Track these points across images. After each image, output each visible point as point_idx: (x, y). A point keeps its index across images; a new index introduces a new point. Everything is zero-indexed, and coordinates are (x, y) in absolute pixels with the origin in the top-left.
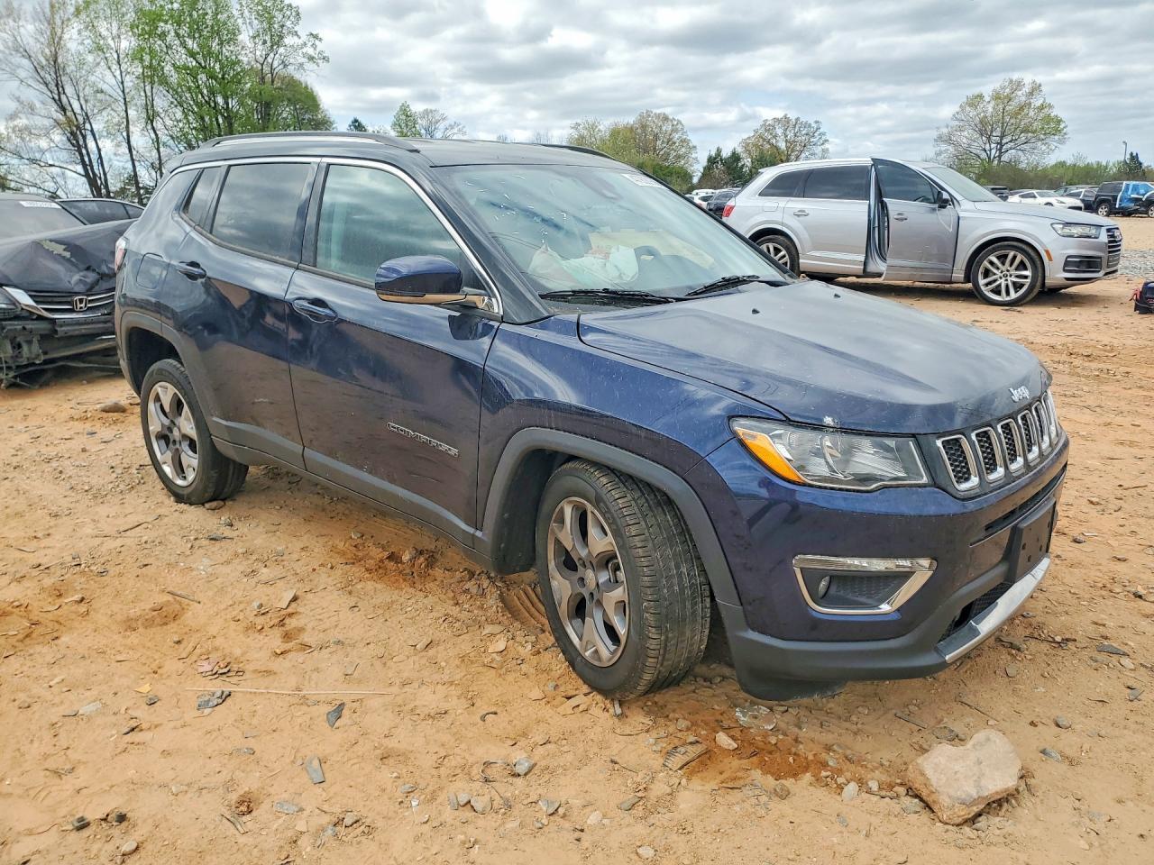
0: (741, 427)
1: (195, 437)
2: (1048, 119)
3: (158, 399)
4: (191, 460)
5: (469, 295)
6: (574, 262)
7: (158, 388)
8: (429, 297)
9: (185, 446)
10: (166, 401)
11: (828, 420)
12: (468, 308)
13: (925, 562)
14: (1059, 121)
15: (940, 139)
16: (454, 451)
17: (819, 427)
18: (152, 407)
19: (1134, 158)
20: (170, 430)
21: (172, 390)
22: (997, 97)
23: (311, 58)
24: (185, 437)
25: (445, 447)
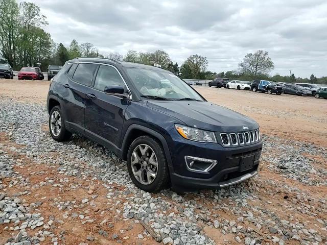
0: (176, 126)
1: (61, 125)
2: (269, 62)
3: (54, 114)
4: (59, 131)
5: (125, 95)
6: (150, 90)
7: (55, 112)
8: (116, 94)
9: (58, 127)
10: (56, 116)
11: (195, 126)
12: (124, 97)
13: (216, 161)
14: (272, 63)
15: (239, 65)
16: (117, 130)
17: (193, 127)
18: (52, 116)
19: (293, 75)
20: (55, 122)
21: (58, 113)
22: (256, 55)
23: (43, 23)
24: (58, 125)
25: (115, 129)
